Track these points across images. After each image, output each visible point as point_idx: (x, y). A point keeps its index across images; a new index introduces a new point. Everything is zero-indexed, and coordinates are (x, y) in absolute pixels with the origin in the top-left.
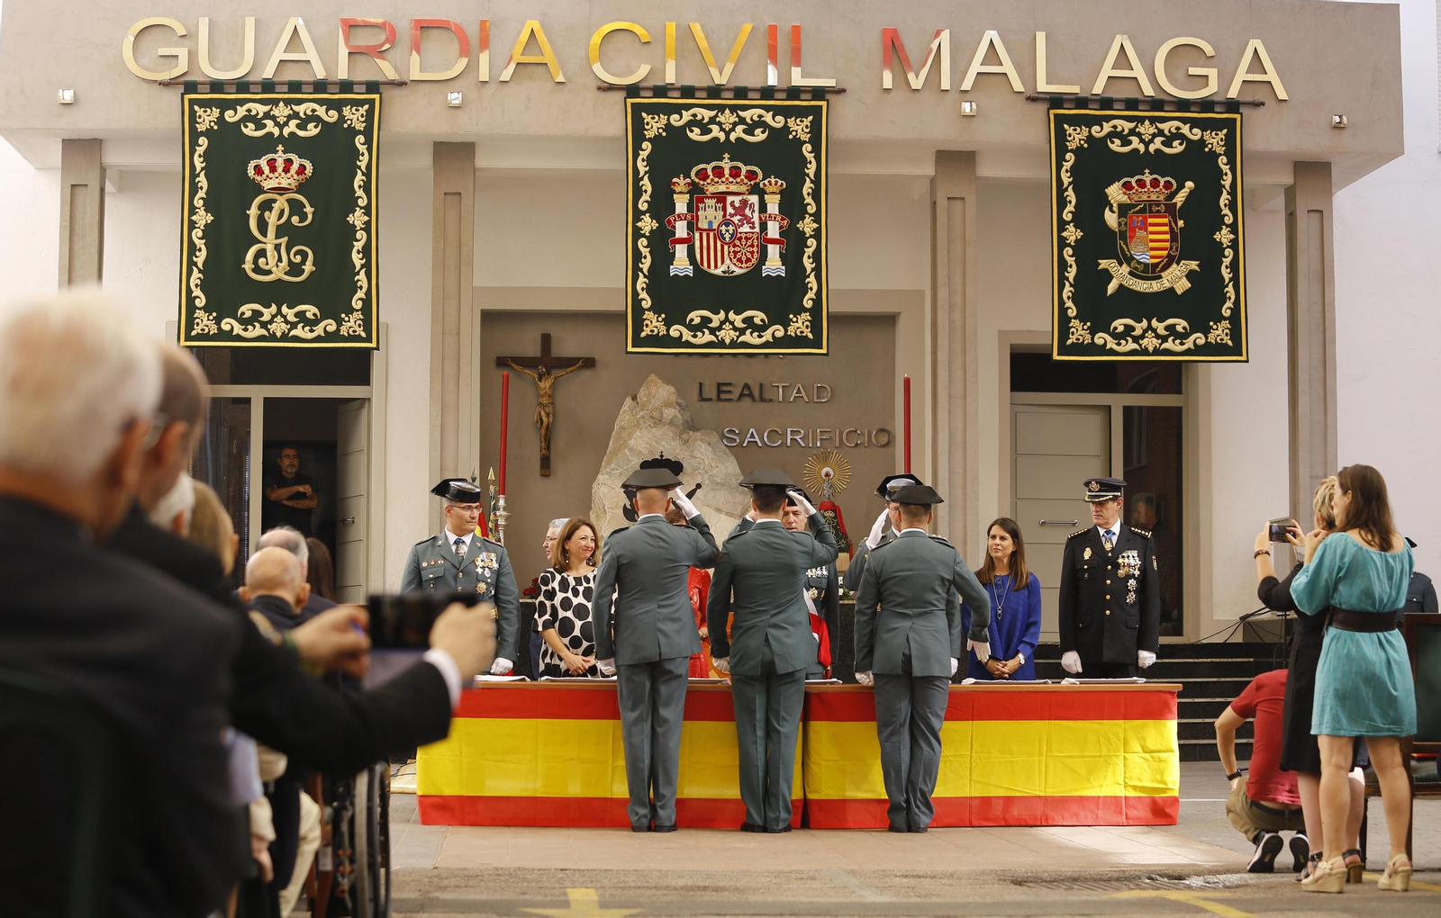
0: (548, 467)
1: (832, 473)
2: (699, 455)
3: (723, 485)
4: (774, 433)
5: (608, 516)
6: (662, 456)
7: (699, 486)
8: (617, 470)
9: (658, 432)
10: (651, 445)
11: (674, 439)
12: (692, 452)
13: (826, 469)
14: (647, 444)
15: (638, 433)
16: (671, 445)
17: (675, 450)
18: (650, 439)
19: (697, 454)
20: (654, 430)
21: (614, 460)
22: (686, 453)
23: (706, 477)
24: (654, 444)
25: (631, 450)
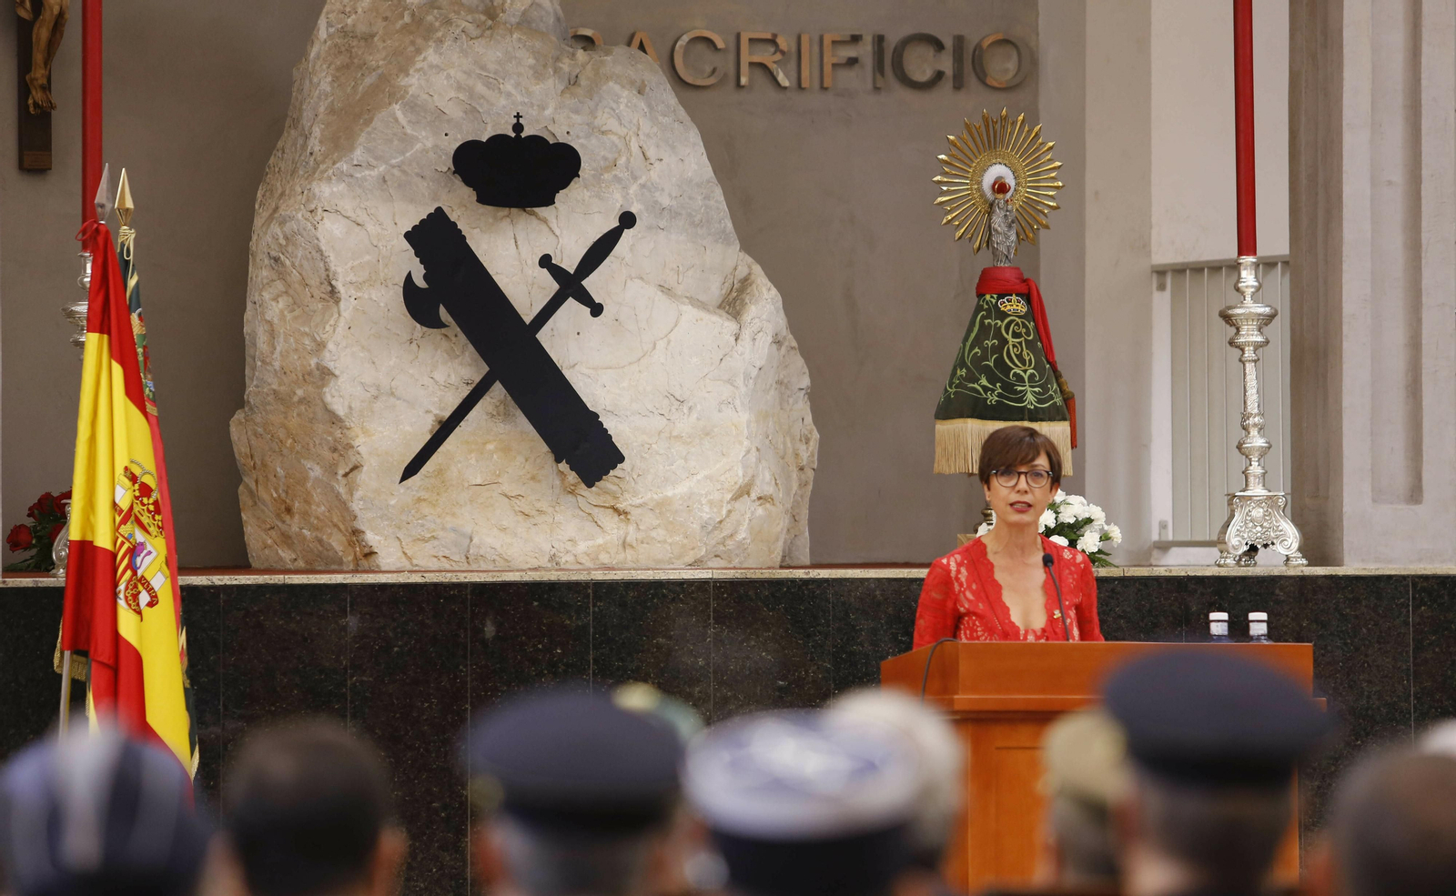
0: (46, 146)
1: (1010, 181)
2: (612, 124)
3: (674, 214)
4: (701, 47)
5: (347, 307)
6: (518, 128)
7: (628, 220)
8: (370, 166)
9: (490, 53)
10: (471, 92)
11: (539, 76)
12: (593, 113)
13: (997, 171)
14: (459, 88)
15: (431, 55)
16: (529, 93)
17: (543, 108)
18: (468, 73)
19: (605, 119)
20: (479, 47)
21: (362, 139)
22: (577, 118)
23: (633, 189)
24: (480, 88)
25: (413, 107)
